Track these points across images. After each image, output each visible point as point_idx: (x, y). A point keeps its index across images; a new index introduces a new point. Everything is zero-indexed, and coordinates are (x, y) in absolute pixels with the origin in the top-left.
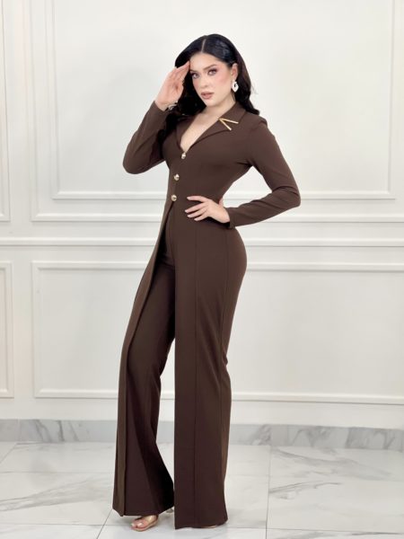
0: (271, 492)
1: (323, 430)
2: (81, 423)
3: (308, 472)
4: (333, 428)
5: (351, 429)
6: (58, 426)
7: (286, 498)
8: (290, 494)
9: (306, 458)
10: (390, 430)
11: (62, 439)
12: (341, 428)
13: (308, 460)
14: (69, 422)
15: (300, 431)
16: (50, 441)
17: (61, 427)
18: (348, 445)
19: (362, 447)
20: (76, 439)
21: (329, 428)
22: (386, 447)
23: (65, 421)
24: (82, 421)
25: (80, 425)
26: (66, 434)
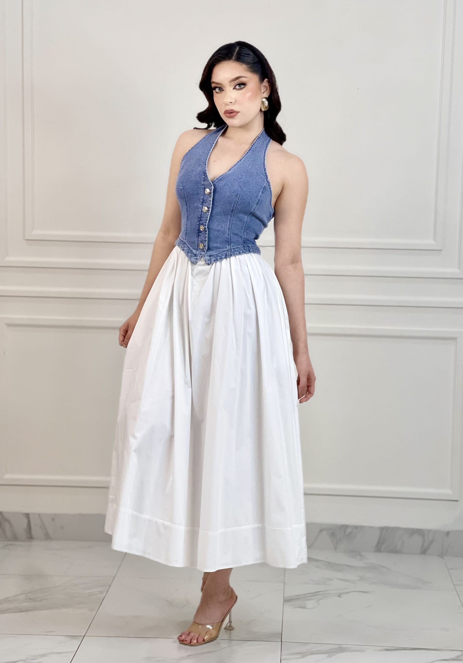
0: (287, 600)
1: (349, 530)
2: (54, 518)
3: (330, 579)
4: (362, 527)
5: (383, 529)
6: (25, 521)
7: (304, 608)
8: (310, 604)
9: (329, 563)
10: (429, 531)
11: (30, 537)
12: (371, 527)
13: (330, 565)
14: (39, 515)
15: (321, 530)
16: (15, 538)
17: (29, 522)
18: (378, 549)
19: (395, 551)
20: (47, 537)
21: (356, 527)
22: (424, 552)
23: (34, 514)
24: (55, 515)
25: (53, 520)
26: (36, 531)
